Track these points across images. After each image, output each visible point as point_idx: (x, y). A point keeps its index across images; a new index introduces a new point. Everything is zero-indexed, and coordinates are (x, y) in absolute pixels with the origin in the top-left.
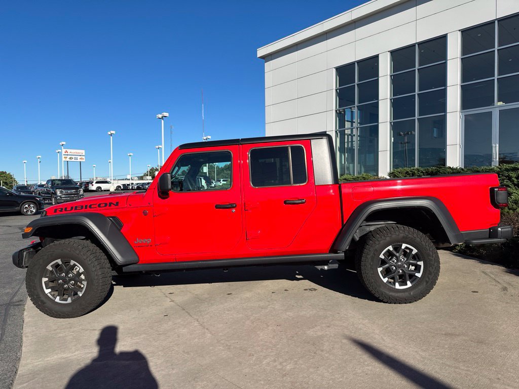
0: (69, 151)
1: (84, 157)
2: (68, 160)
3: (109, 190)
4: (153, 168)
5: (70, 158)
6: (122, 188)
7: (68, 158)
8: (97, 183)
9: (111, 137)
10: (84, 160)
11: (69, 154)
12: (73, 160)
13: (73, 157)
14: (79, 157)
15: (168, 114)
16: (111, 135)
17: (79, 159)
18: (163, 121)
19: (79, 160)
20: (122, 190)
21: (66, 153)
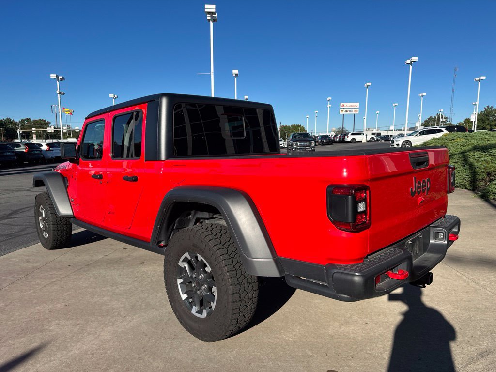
0: (345, 104)
1: (358, 110)
2: (344, 113)
3: (361, 142)
4: (431, 117)
5: (346, 111)
6: (376, 139)
7: (344, 111)
8: (352, 134)
9: (367, 89)
10: (358, 113)
11: (345, 107)
12: (348, 113)
13: (349, 110)
14: (354, 110)
15: (417, 58)
16: (367, 87)
17: (353, 111)
18: (411, 67)
19: (353, 113)
20: (375, 141)
21: (343, 107)
